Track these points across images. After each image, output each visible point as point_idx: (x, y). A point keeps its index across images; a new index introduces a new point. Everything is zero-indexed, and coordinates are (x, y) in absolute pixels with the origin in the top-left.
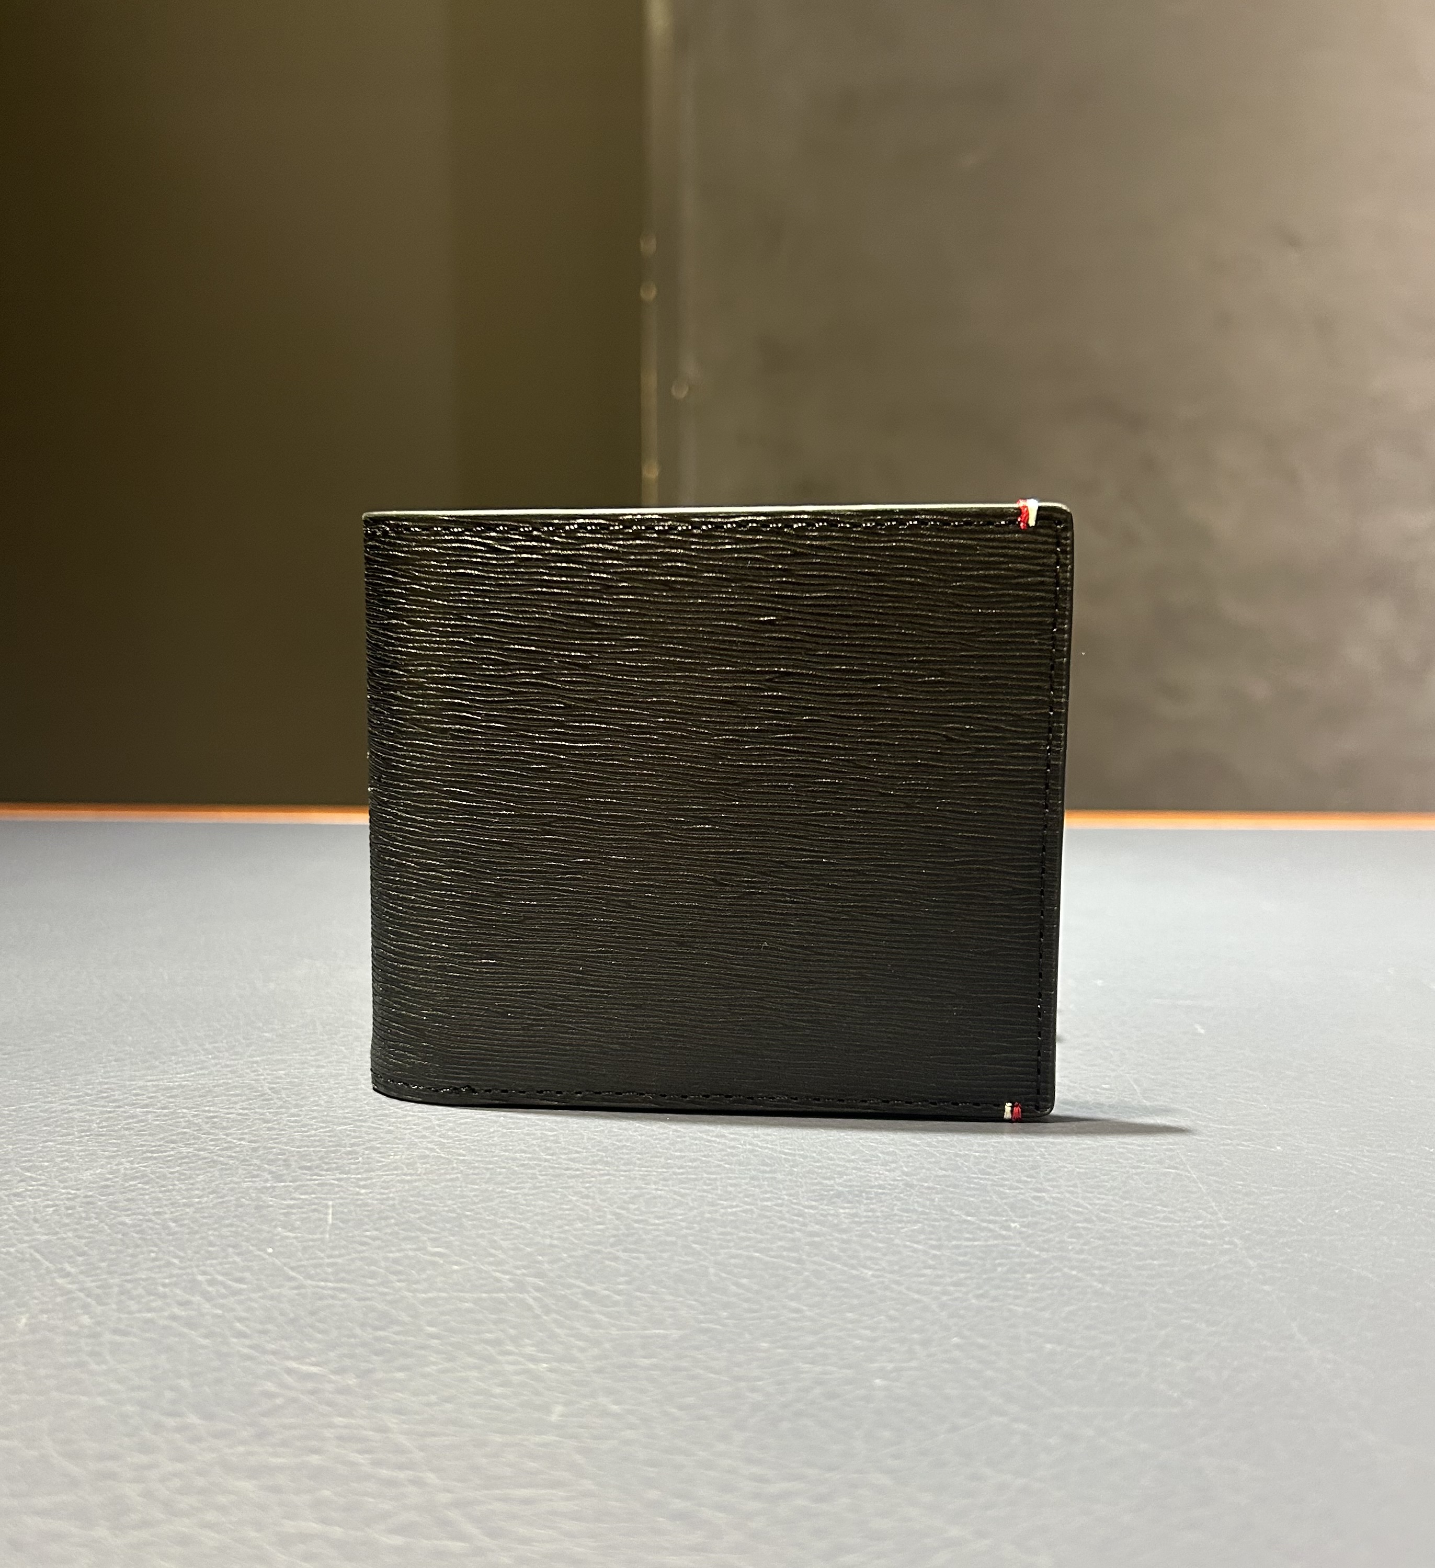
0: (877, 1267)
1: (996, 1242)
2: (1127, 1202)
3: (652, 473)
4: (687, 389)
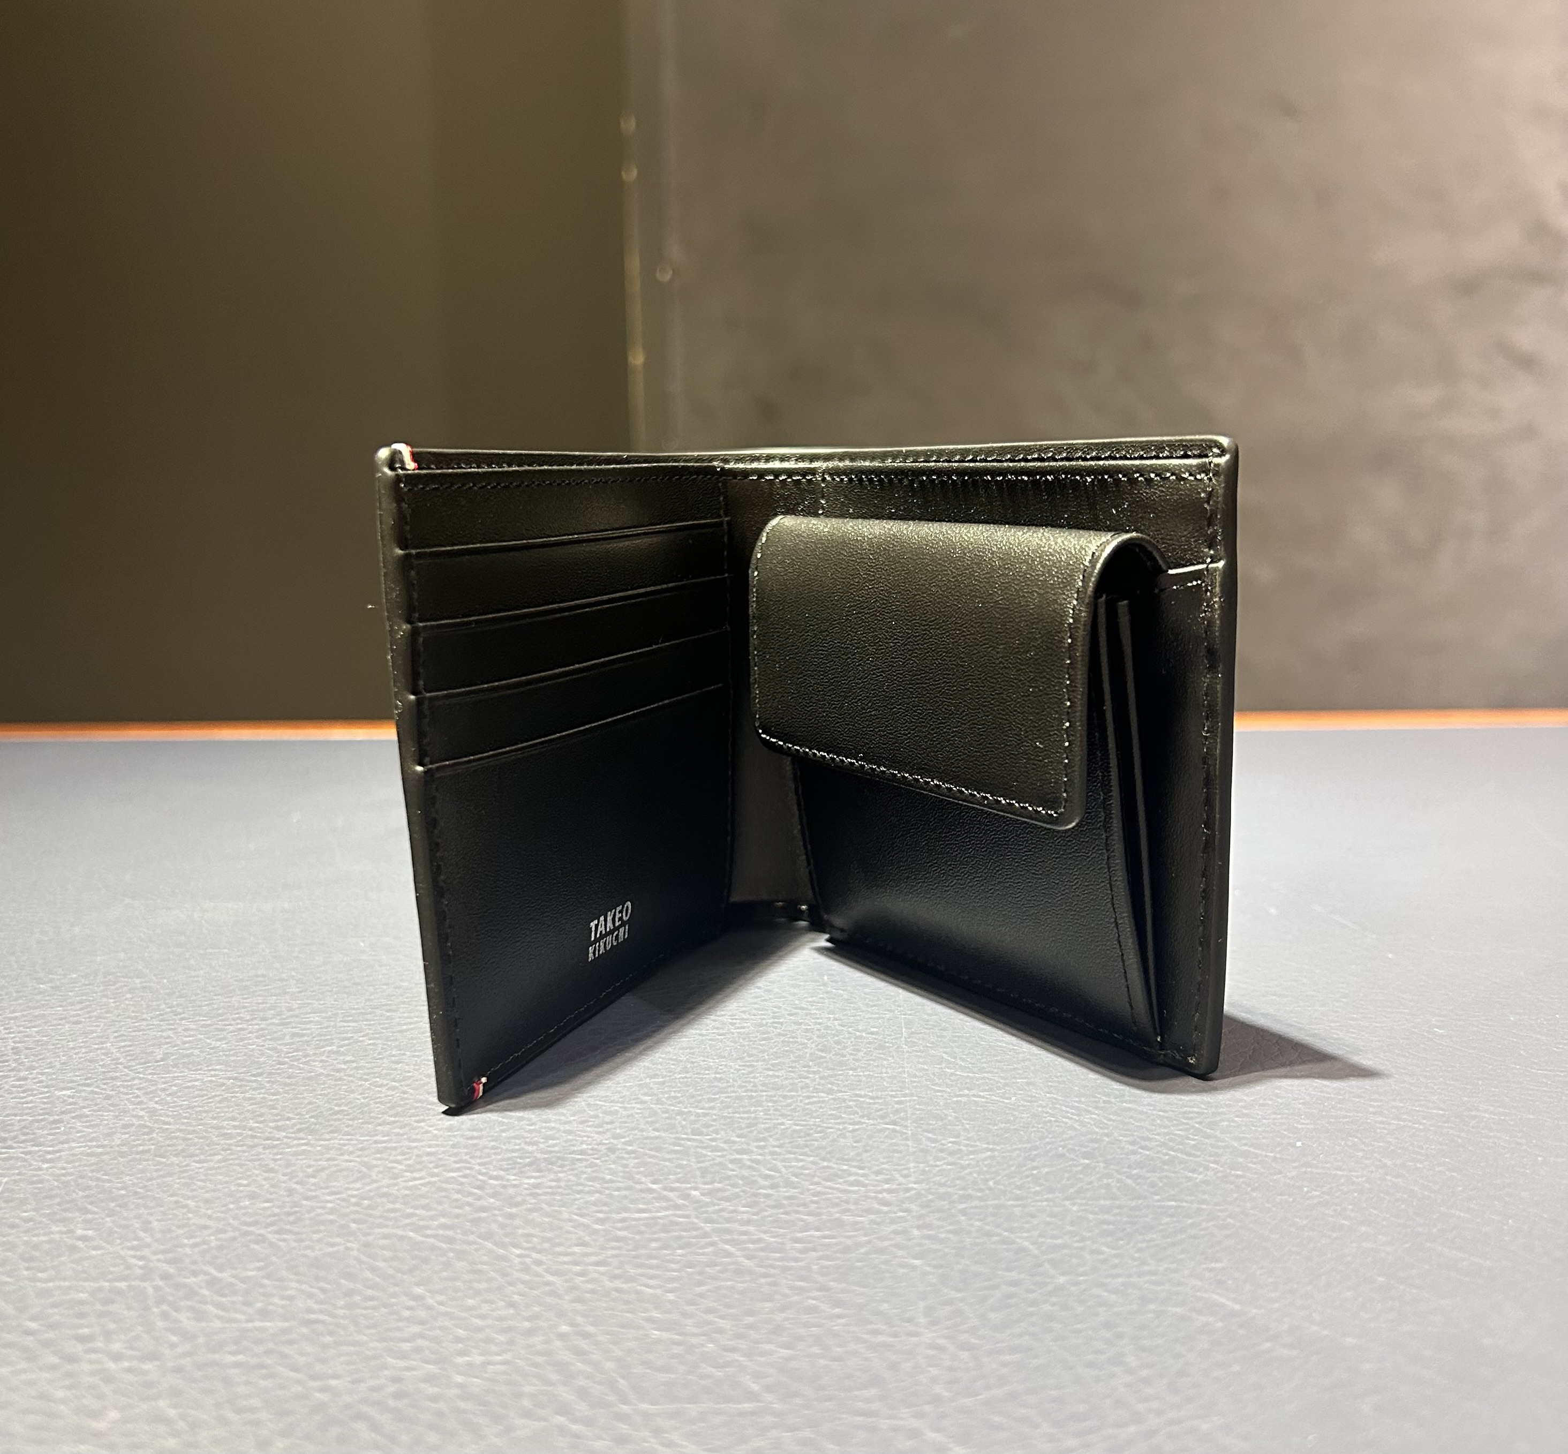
0: (526, 1245)
1: (667, 1213)
2: (825, 1164)
3: (637, 359)
4: (671, 272)
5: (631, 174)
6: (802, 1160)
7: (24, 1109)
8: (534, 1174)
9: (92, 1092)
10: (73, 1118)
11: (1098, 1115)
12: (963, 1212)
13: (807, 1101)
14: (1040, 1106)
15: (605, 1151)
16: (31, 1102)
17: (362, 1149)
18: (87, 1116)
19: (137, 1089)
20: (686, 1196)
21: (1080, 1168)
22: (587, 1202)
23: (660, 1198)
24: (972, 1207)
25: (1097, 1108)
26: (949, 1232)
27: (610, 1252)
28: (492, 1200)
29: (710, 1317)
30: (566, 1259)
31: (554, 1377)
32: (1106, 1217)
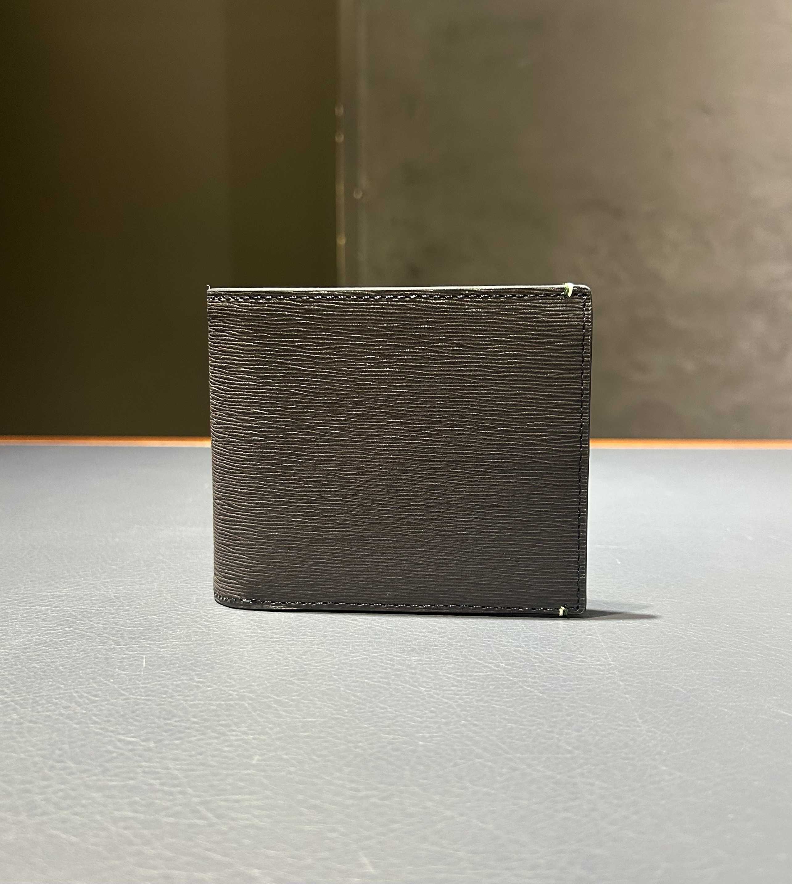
0: (428, 686)
1: (491, 673)
2: (563, 653)
3: (342, 241)
4: (362, 194)
5: (340, 139)
6: (551, 651)
7: (136, 624)
8: (416, 655)
9: (167, 616)
10: (164, 628)
11: (694, 632)
12: (641, 674)
13: (541, 625)
14: (662, 628)
15: (447, 645)
16: (138, 621)
17: (322, 643)
18: (171, 628)
19: (191, 615)
20: (499, 666)
21: (693, 655)
22: (449, 668)
23: (485, 667)
24: (645, 672)
25: (692, 629)
26: (638, 683)
27: (471, 690)
28: (400, 666)
29: (534, 718)
30: (450, 692)
31: (469, 743)
32: (714, 677)
